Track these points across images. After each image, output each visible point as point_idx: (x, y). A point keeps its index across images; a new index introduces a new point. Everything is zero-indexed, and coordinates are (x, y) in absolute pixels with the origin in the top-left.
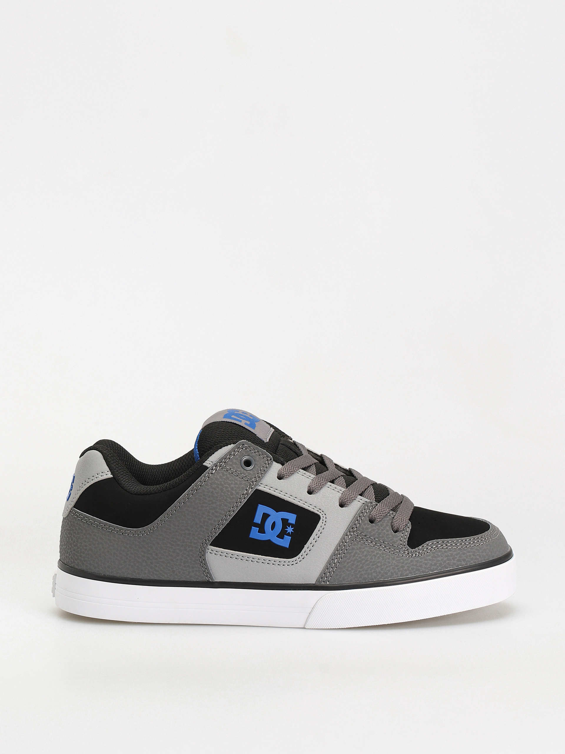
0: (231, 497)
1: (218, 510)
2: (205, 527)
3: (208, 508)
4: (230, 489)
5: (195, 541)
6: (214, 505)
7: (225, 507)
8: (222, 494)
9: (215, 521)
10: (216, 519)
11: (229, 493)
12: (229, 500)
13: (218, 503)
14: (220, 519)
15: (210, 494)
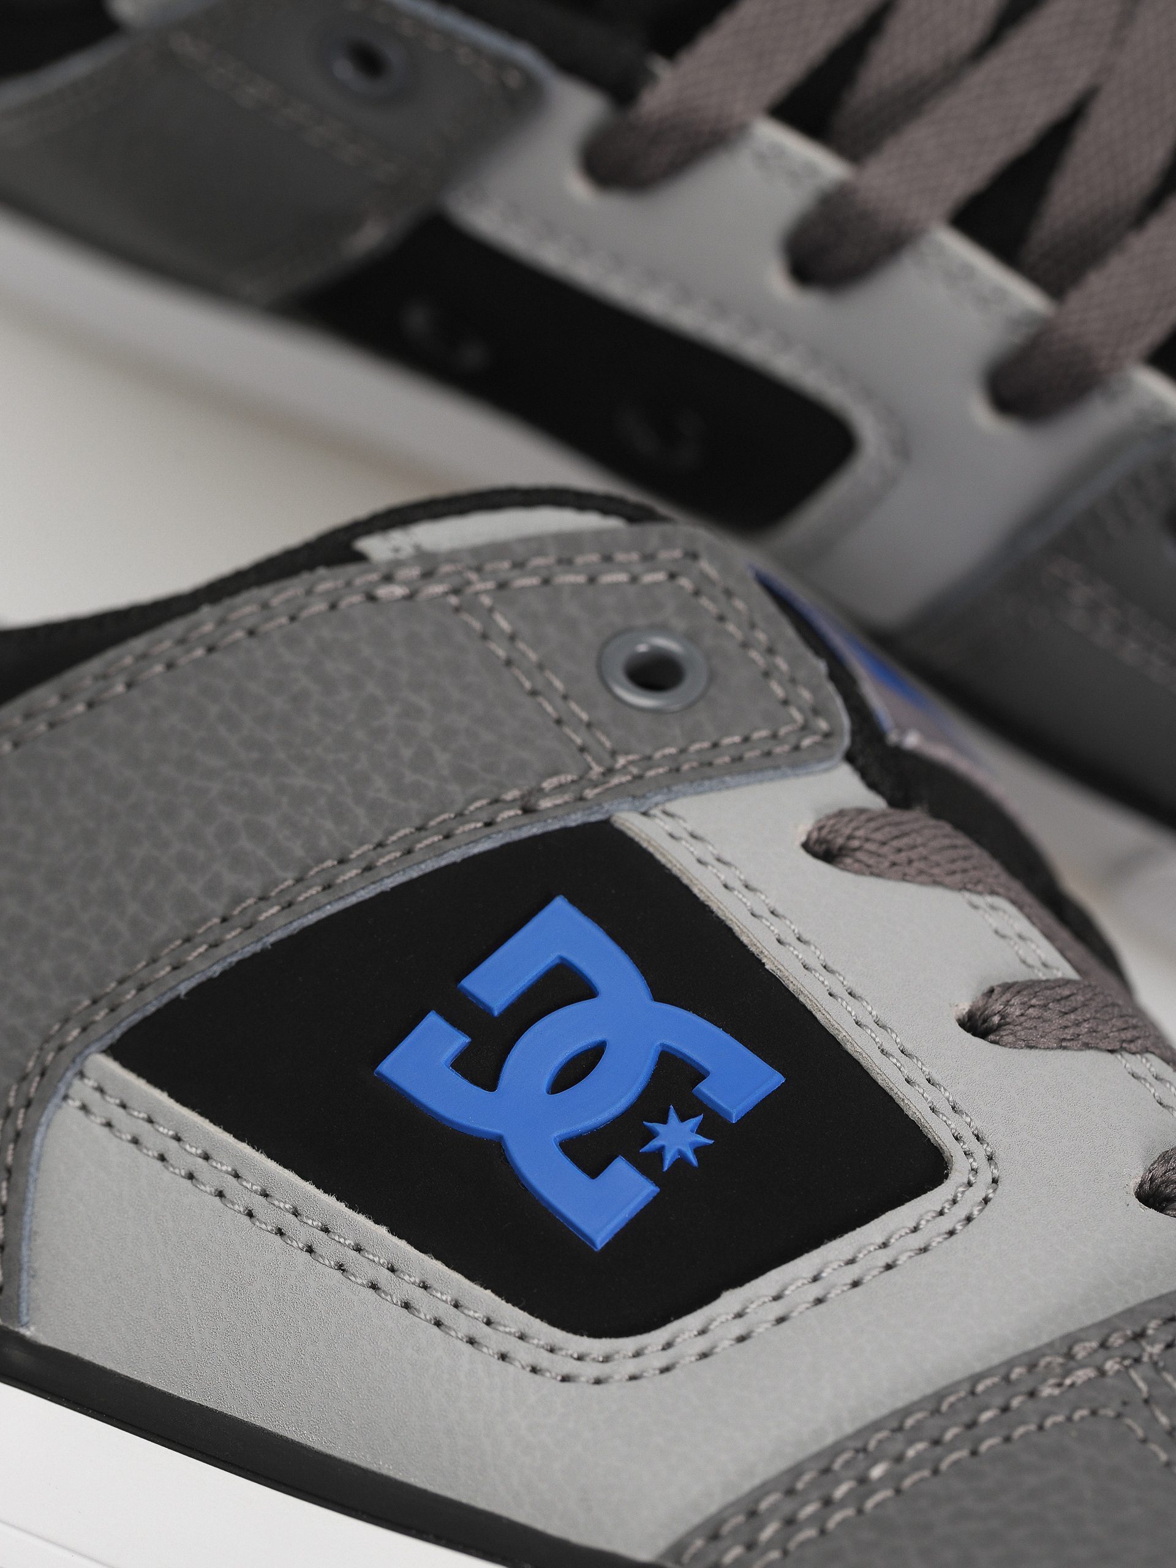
0: (410, 777)
1: (271, 820)
2: (133, 908)
3: (215, 787)
4: (426, 729)
5: (29, 991)
6: (265, 783)
7: (329, 825)
8: (360, 735)
9: (213, 889)
10: (230, 879)
11: (407, 753)
12: (380, 788)
13: (299, 780)
14: (253, 884)
15: (279, 704)
